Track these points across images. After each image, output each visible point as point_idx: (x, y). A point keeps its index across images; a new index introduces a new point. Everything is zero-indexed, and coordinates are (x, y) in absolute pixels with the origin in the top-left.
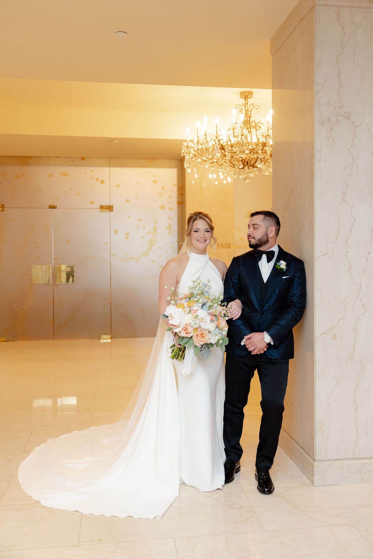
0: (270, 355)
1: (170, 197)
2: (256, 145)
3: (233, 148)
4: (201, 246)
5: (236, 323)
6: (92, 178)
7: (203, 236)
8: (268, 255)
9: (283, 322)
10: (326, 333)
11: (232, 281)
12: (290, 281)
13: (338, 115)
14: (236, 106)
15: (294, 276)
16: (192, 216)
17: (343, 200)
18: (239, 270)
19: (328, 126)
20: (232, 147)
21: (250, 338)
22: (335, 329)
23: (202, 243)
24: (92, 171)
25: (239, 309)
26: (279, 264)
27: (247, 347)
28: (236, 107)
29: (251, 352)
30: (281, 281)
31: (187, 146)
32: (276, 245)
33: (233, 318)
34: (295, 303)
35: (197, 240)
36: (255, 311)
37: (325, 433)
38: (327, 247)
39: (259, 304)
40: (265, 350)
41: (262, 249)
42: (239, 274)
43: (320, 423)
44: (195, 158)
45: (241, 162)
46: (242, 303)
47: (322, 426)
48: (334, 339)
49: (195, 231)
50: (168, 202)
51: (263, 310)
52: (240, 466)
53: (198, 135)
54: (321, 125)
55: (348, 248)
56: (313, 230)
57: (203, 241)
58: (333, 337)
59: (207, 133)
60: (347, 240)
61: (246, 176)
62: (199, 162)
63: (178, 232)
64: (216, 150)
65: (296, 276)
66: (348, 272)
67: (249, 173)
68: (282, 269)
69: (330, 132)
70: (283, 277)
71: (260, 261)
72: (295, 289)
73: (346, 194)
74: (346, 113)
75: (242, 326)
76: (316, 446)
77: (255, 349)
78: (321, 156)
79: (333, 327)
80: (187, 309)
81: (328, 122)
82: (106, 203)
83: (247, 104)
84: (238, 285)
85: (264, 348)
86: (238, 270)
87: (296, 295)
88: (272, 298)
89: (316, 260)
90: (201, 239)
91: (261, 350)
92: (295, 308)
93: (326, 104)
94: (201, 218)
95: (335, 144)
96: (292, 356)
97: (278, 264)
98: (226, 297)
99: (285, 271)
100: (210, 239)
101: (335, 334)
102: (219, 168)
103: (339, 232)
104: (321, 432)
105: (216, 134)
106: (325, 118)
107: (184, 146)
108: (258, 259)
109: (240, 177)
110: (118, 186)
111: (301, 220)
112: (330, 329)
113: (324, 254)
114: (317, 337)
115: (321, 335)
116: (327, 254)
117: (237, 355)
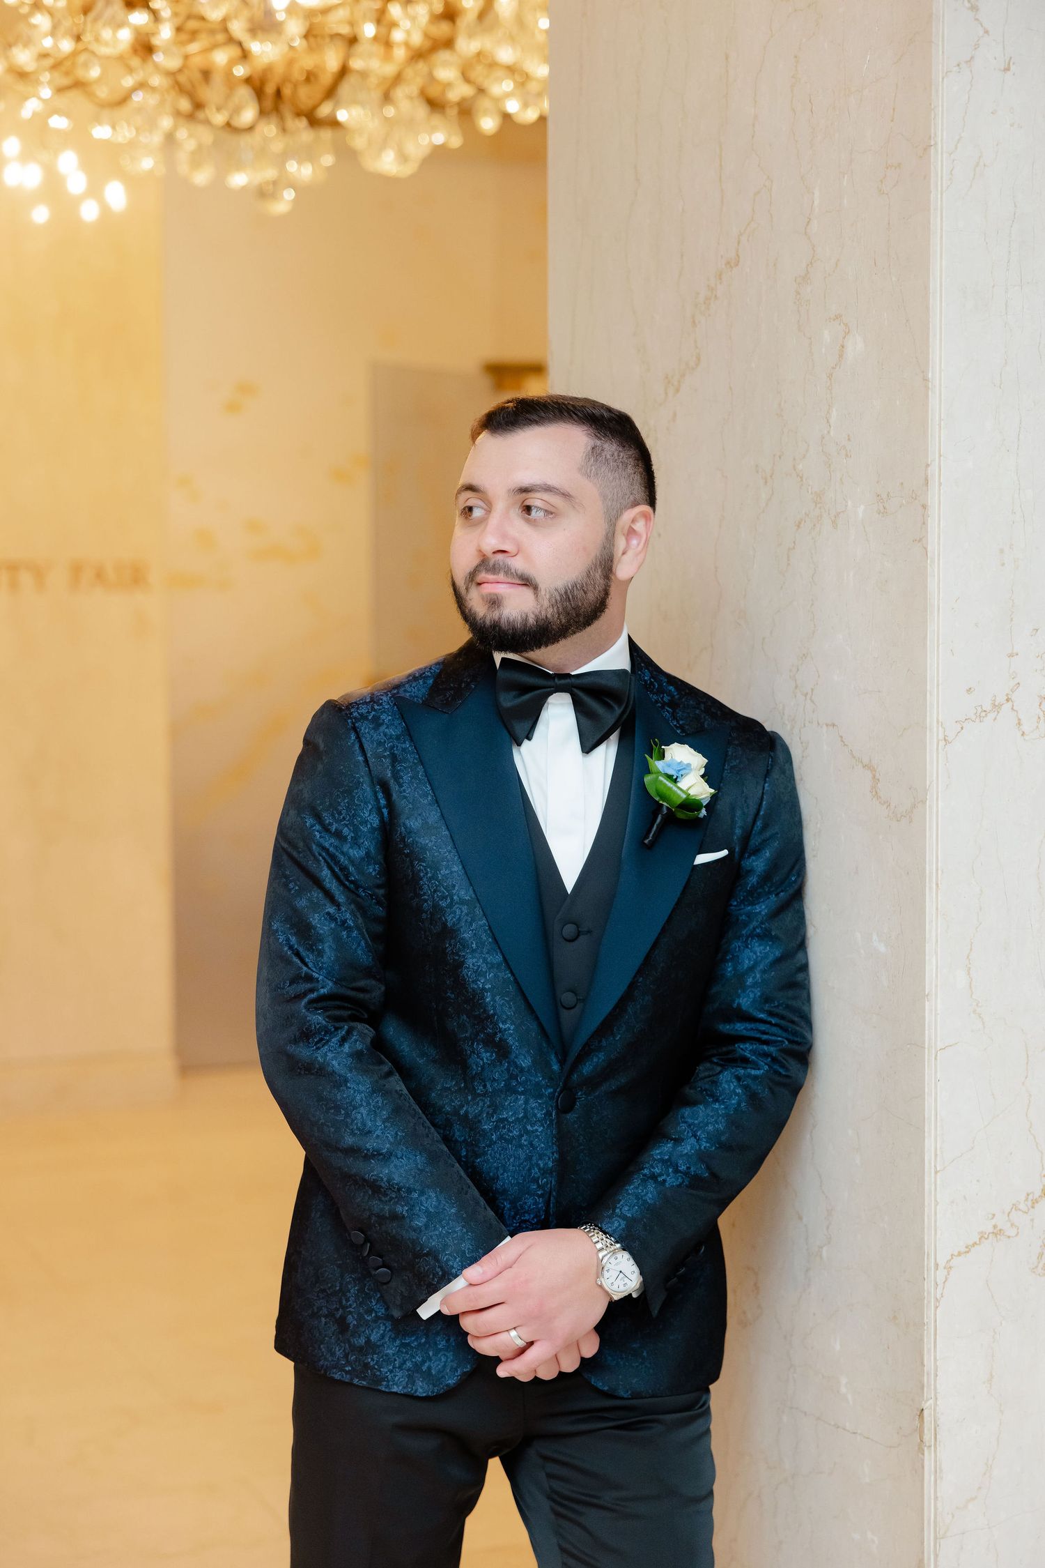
8: (582, 694)
10: (997, 1232)
15: (746, 845)
26: (664, 771)
29: (496, 1363)
30: (688, 877)
36: (515, 1082)
38: (1011, 655)
39: (543, 1034)
40: (590, 1348)
41: (550, 657)
45: (244, 93)
51: (576, 1076)
56: (921, 541)
61: (272, 175)
67: (286, 156)
68: (687, 805)
70: (702, 859)
71: (529, 742)
77: (534, 1342)
78: (981, 32)
88: (632, 997)
89: (942, 743)
102: (98, 120)
109: (239, 179)
111: (800, 467)
112: (1022, 1206)
113: (987, 707)
114: (942, 1263)
115: (968, 1249)
116: (1010, 704)
117: (395, 1389)
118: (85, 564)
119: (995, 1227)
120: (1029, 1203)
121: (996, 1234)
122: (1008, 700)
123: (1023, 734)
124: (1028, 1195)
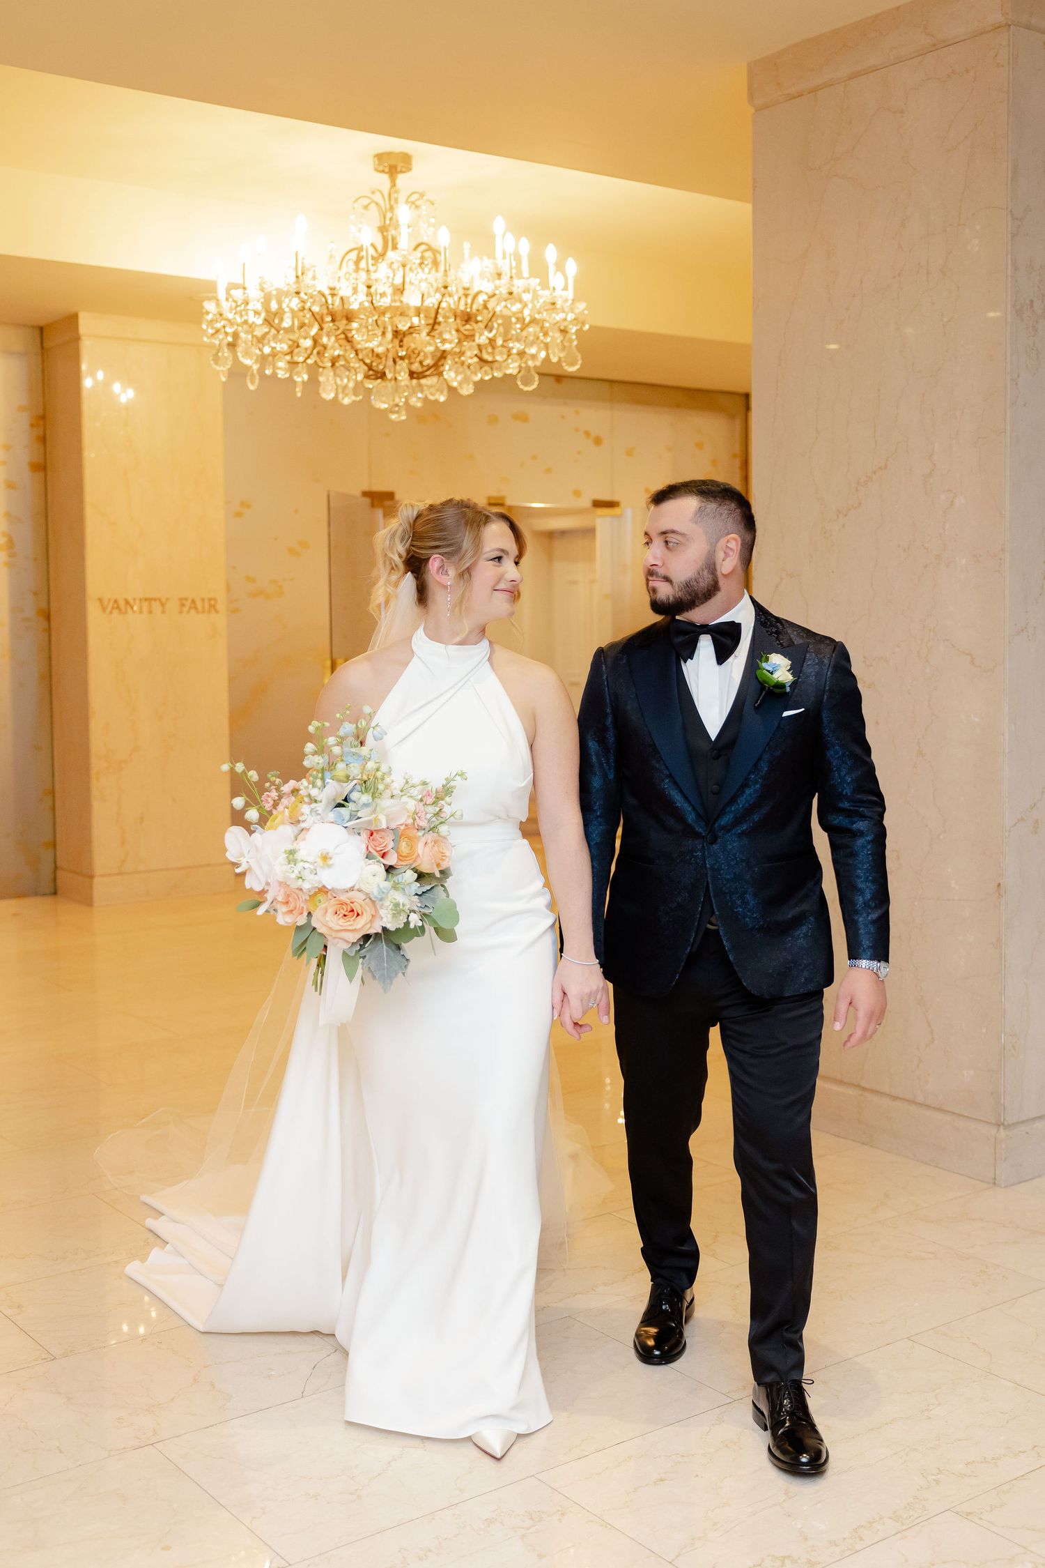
8: (717, 635)
12: (810, 725)
15: (818, 707)
30: (781, 722)
32: (745, 600)
49: (491, 560)
51: (717, 826)
68: (780, 685)
70: (787, 713)
99: (790, 691)
108: (682, 653)
118: (186, 599)
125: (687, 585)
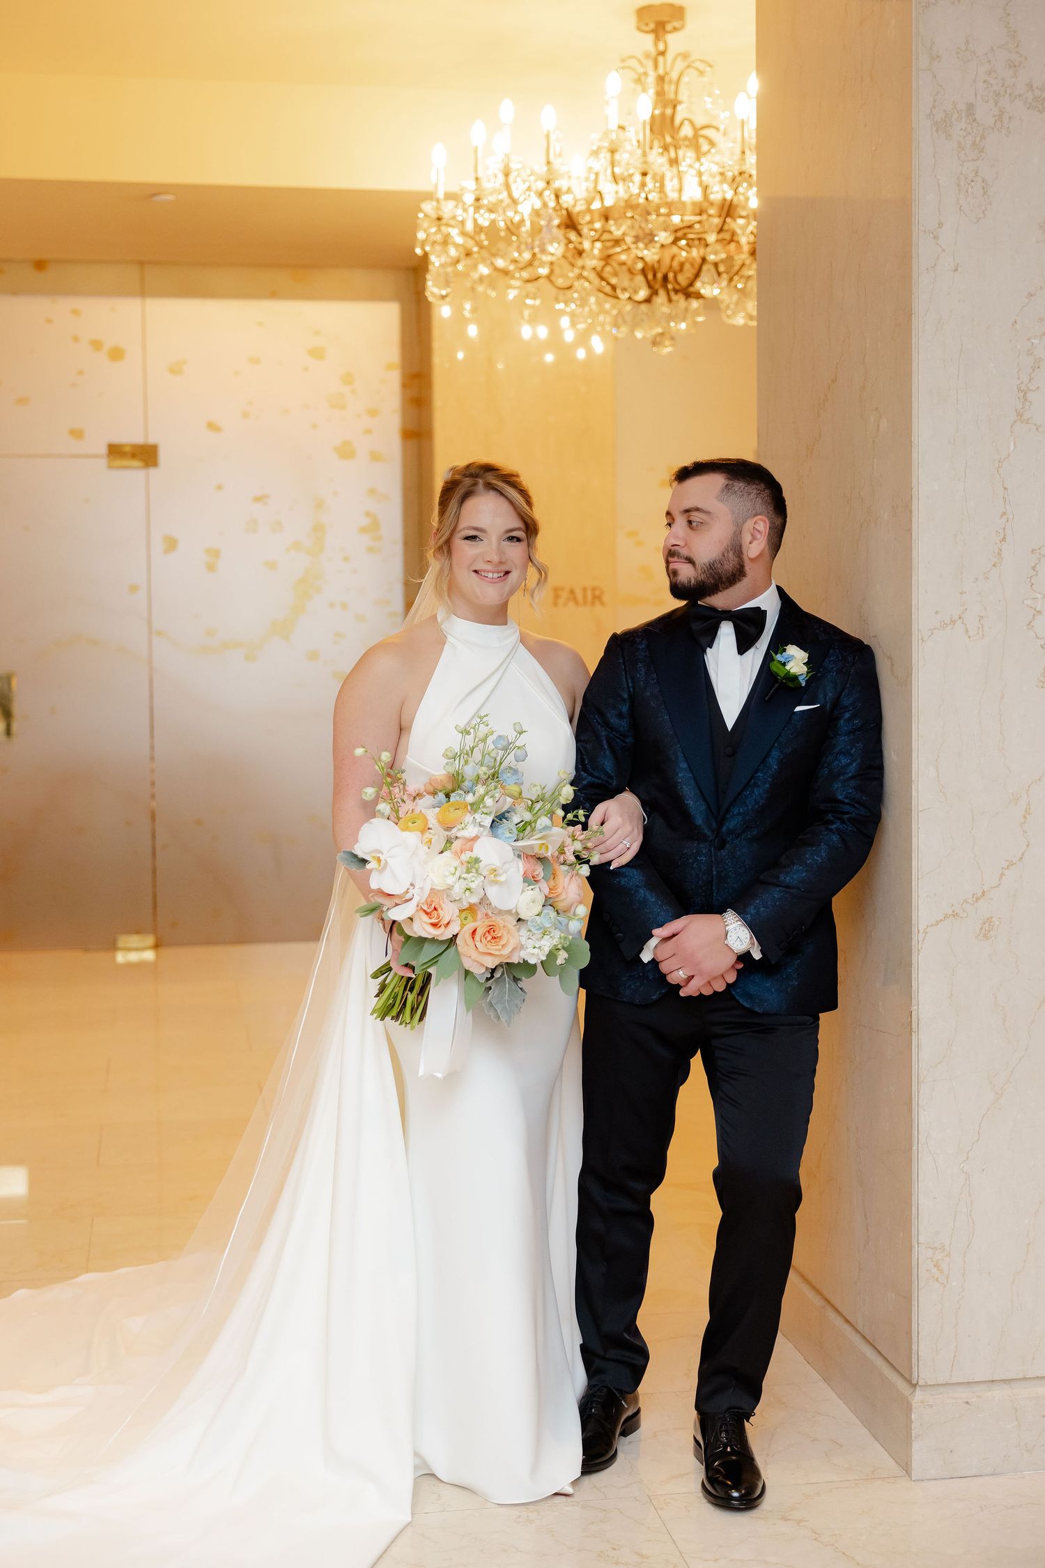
0: (749, 996)
1: (373, 413)
2: (698, 211)
3: (611, 222)
4: (490, 594)
5: (623, 881)
6: (76, 339)
7: (495, 558)
8: (738, 622)
9: (795, 875)
10: (955, 915)
11: (607, 724)
12: (824, 722)
13: (1002, 93)
14: (623, 61)
15: (836, 703)
16: (457, 477)
17: (1020, 415)
18: (634, 682)
19: (964, 137)
20: (607, 219)
21: (674, 935)
22: (992, 899)
23: (493, 582)
24: (75, 312)
25: (633, 830)
26: (783, 660)
27: (664, 968)
28: (623, 65)
29: (678, 987)
30: (790, 718)
31: (435, 216)
32: (773, 588)
33: (611, 861)
34: (841, 805)
35: (476, 571)
36: (693, 833)
37: (954, 1284)
38: (961, 593)
39: (709, 807)
40: (731, 978)
41: (719, 601)
42: (632, 698)
43: (935, 1248)
44: (469, 261)
45: (640, 279)
46: (644, 804)
47: (943, 1260)
48: (986, 937)
49: (467, 538)
50: (368, 431)
51: (724, 829)
52: (638, 1411)
53: (480, 175)
54: (937, 131)
55: (1039, 596)
56: (910, 530)
57: (496, 575)
58: (981, 929)
59: (513, 166)
60: (1034, 568)
61: (660, 330)
62: (481, 279)
63: (406, 544)
64: (545, 230)
65: (846, 701)
66: (1037, 686)
67: (670, 318)
68: (795, 678)
69: (974, 160)
70: (798, 709)
71: (711, 648)
72: (840, 753)
73: (1030, 396)
74: (1034, 87)
75: (643, 893)
76: (918, 1333)
77: (693, 976)
78: (940, 250)
79: (983, 893)
80: (439, 836)
81: (964, 119)
82: (132, 436)
83: (663, 53)
84: (629, 740)
85: (727, 971)
86: (629, 681)
87: (844, 774)
88: (756, 785)
89: (920, 641)
90: (488, 567)
91: (715, 978)
92: (843, 822)
93: (958, 53)
94: (490, 487)
95: (991, 203)
96: (831, 1004)
97: (779, 657)
98: (585, 782)
99: (804, 685)
100: (524, 569)
101: (989, 920)
102: (557, 300)
103: (1004, 539)
104: (937, 1280)
105: (545, 168)
106: (955, 107)
107: (426, 216)
108: (703, 641)
109: (639, 335)
110: (176, 369)
111: (862, 493)
112: (970, 901)
113: (948, 621)
114: (921, 930)
115: (937, 923)
116: (961, 620)
117: (625, 1000)
118: (562, 589)
119: (953, 911)
120: (974, 899)
121: (954, 916)
122: (960, 618)
123: (969, 637)
124: (974, 895)
125: (710, 567)
